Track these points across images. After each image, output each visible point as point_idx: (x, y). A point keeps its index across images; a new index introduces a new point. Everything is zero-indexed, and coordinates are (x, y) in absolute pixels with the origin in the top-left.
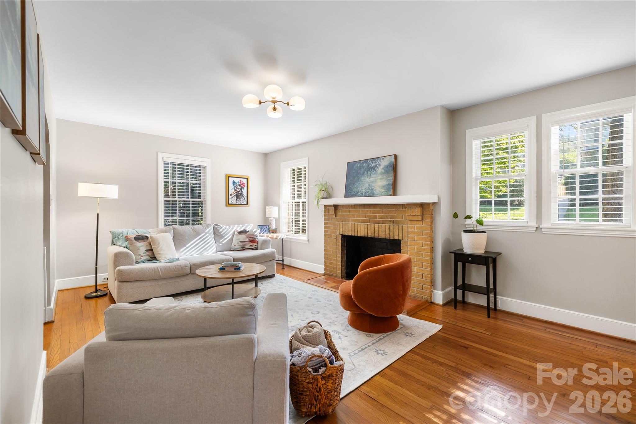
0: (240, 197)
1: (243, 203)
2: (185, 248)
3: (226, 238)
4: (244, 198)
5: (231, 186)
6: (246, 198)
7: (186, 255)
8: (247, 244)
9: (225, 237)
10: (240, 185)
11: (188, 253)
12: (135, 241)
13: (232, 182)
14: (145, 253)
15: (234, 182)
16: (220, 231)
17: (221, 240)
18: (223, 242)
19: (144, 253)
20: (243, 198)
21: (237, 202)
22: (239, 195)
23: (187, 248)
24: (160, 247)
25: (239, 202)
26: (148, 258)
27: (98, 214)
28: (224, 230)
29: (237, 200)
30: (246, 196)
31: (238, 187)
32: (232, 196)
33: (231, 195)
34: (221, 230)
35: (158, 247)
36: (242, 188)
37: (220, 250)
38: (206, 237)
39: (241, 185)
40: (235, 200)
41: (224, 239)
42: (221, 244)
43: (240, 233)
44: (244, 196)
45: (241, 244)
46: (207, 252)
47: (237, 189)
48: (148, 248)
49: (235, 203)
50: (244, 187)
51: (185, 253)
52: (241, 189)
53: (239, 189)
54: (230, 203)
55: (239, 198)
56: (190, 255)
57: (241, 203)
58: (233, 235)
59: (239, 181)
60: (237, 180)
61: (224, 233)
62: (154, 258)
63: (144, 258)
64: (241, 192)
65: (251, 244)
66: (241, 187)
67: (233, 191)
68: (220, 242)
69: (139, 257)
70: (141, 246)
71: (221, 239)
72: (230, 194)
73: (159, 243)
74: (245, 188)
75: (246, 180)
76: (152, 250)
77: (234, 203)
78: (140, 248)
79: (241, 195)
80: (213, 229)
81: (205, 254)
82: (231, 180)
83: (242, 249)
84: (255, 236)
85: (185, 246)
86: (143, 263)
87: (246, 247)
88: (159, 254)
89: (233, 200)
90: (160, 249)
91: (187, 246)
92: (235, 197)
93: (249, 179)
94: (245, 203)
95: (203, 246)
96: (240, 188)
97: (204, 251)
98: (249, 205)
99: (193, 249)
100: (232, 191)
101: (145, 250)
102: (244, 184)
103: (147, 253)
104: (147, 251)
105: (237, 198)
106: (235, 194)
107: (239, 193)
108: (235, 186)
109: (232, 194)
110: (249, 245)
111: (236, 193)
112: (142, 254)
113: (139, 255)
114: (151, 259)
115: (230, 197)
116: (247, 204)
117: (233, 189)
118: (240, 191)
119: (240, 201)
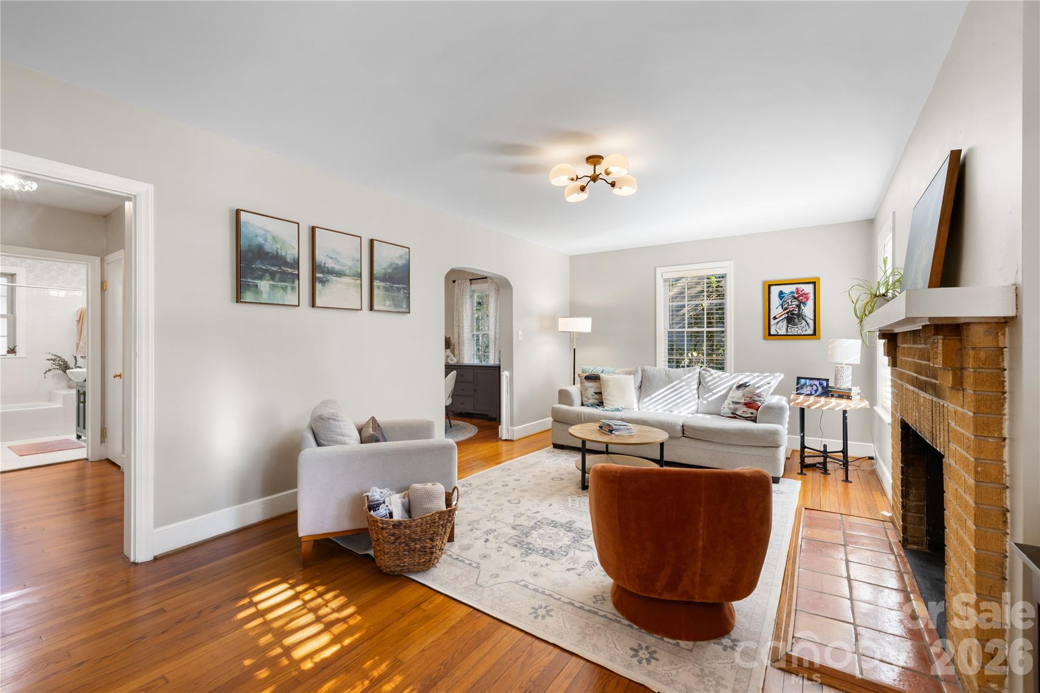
0: (796, 320)
1: (804, 333)
2: (649, 398)
3: (715, 394)
4: (807, 323)
5: (775, 301)
6: (811, 323)
7: (648, 408)
8: (739, 408)
9: (714, 392)
10: (795, 298)
11: (652, 406)
12: (584, 380)
13: (777, 294)
14: (594, 396)
15: (781, 293)
16: (707, 380)
17: (707, 396)
18: (709, 400)
19: (592, 396)
20: (804, 323)
21: (789, 330)
22: (792, 318)
23: (652, 399)
24: (608, 391)
25: (794, 330)
26: (597, 401)
27: (574, 349)
28: (714, 379)
29: (788, 326)
30: (812, 317)
31: (791, 302)
32: (777, 321)
33: (775, 318)
34: (709, 379)
35: (606, 391)
36: (801, 302)
37: (703, 411)
38: (681, 387)
39: (800, 298)
40: (785, 327)
41: (711, 393)
42: (705, 402)
43: (739, 387)
44: (807, 319)
45: (732, 406)
46: (679, 411)
47: (789, 305)
48: (597, 391)
49: (785, 333)
50: (808, 300)
51: (648, 405)
52: (799, 306)
53: (794, 306)
54: (773, 332)
55: (794, 323)
56: (655, 409)
57: (800, 332)
58: (730, 389)
59: (795, 291)
60: (787, 289)
61: (713, 384)
62: (601, 404)
63: (591, 401)
64: (799, 311)
65: (745, 409)
66: (799, 301)
67: (780, 310)
68: (705, 398)
69: (586, 399)
70: (590, 387)
71: (707, 394)
72: (772, 316)
73: (608, 386)
74: (810, 303)
75: (811, 286)
76: (600, 393)
77: (783, 332)
78: (589, 389)
79: (798, 317)
80: (698, 375)
81: (675, 413)
82: (775, 290)
83: (732, 416)
84: (755, 395)
85: (650, 395)
86: (589, 406)
87: (738, 413)
88: (606, 399)
89: (780, 327)
90: (608, 393)
91: (653, 396)
92: (786, 321)
93: (819, 283)
94: (810, 332)
95: (672, 399)
96: (797, 303)
97: (674, 408)
98: (819, 335)
99: (660, 401)
100: (776, 310)
101: (594, 393)
102: (807, 294)
103: (596, 396)
104: (596, 393)
105: (788, 322)
106: (783, 317)
107: (793, 314)
108: (784, 302)
109: (777, 317)
110: (742, 411)
111: (787, 313)
112: (590, 396)
113: (587, 397)
114: (600, 404)
115: (773, 322)
116: (814, 334)
117: (780, 306)
118: (797, 309)
119: (796, 329)
